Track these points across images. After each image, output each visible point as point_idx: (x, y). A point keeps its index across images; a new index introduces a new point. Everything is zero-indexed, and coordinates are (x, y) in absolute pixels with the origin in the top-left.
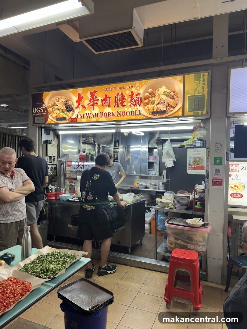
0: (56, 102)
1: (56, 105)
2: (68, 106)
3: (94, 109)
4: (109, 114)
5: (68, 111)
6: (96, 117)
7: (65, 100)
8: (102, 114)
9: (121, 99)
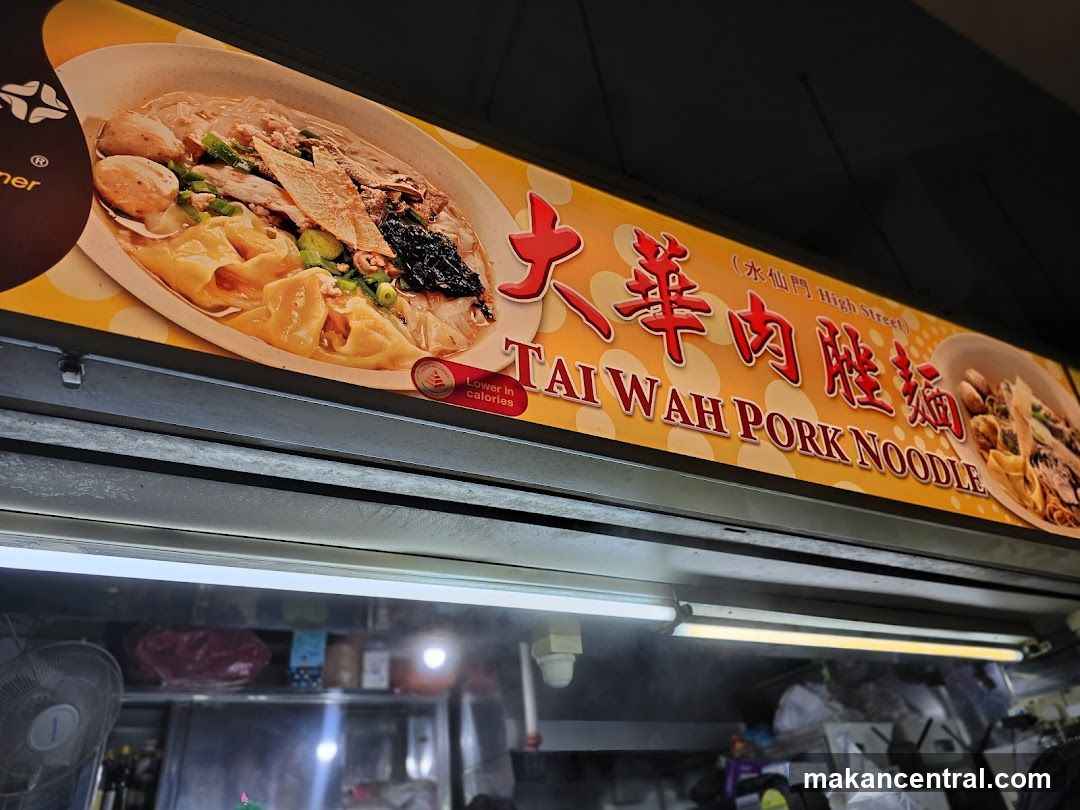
0: (259, 144)
1: (255, 171)
2: (423, 240)
3: (677, 357)
4: (807, 434)
5: (415, 288)
6: (702, 424)
7: (390, 181)
8: (751, 419)
9: (854, 359)
